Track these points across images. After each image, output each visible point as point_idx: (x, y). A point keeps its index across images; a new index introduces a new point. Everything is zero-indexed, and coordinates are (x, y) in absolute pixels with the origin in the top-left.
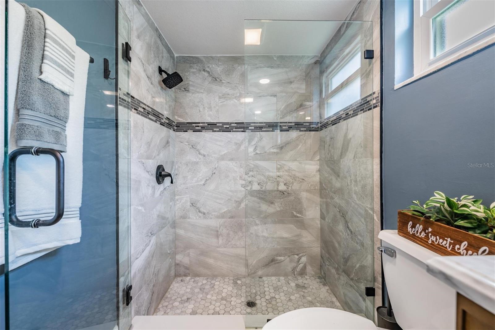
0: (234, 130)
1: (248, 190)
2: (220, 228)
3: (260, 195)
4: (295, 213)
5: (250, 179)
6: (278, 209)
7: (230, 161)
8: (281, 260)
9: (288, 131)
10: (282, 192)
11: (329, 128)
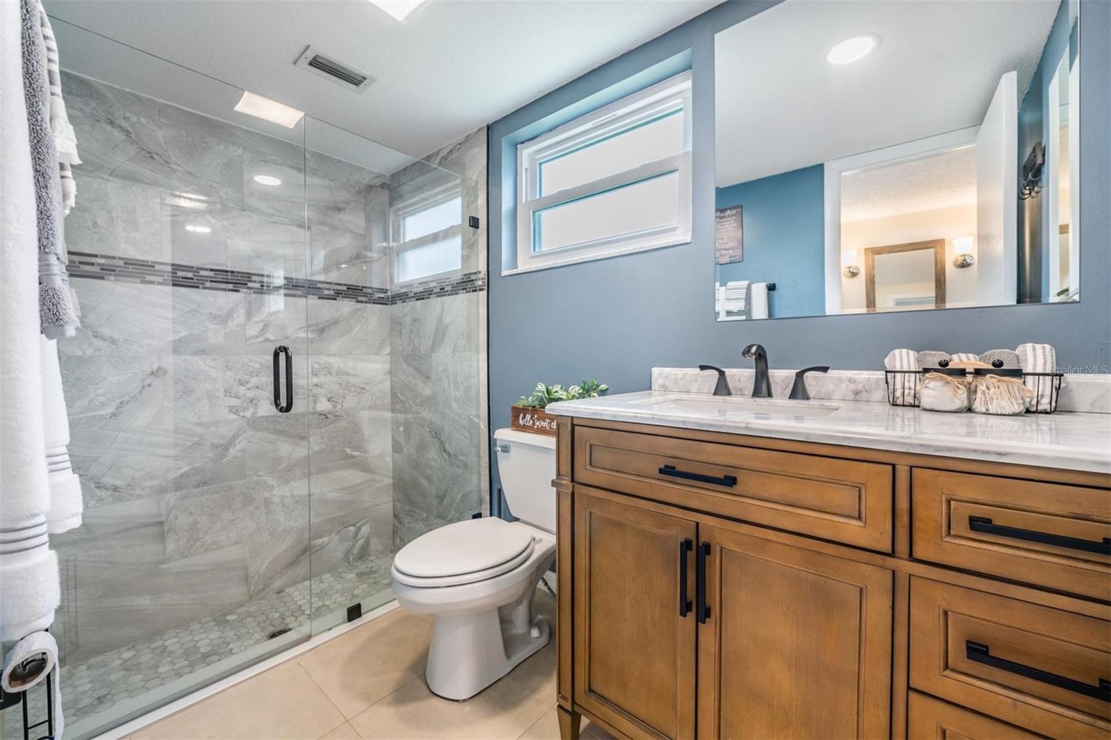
0: (208, 284)
1: (248, 418)
2: (168, 515)
3: (275, 426)
4: (348, 451)
5: (250, 394)
6: (316, 448)
7: (197, 355)
8: (322, 544)
9: (335, 299)
10: (325, 415)
11: (409, 303)
